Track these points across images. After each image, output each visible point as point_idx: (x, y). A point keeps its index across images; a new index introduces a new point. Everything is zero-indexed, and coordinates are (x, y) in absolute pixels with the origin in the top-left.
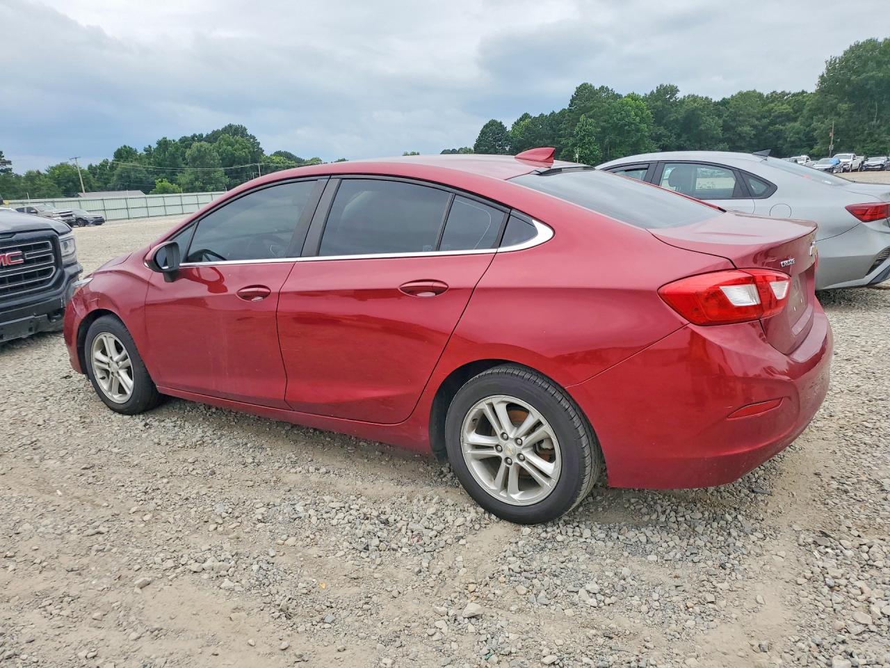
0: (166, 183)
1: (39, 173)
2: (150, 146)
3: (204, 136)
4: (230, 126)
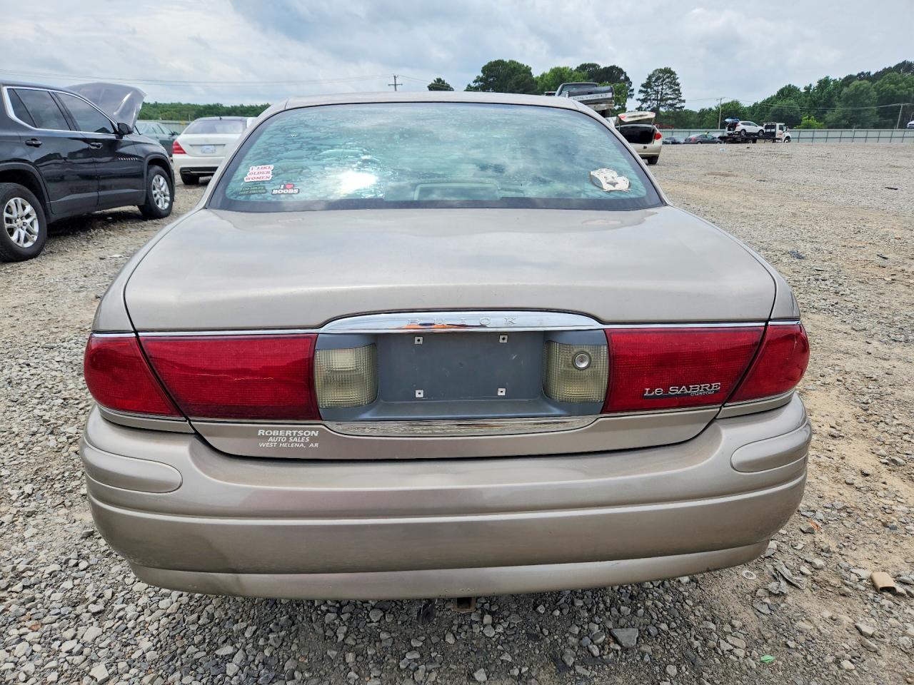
0: (813, 121)
1: (710, 109)
2: (811, 85)
3: (872, 73)
4: (904, 63)
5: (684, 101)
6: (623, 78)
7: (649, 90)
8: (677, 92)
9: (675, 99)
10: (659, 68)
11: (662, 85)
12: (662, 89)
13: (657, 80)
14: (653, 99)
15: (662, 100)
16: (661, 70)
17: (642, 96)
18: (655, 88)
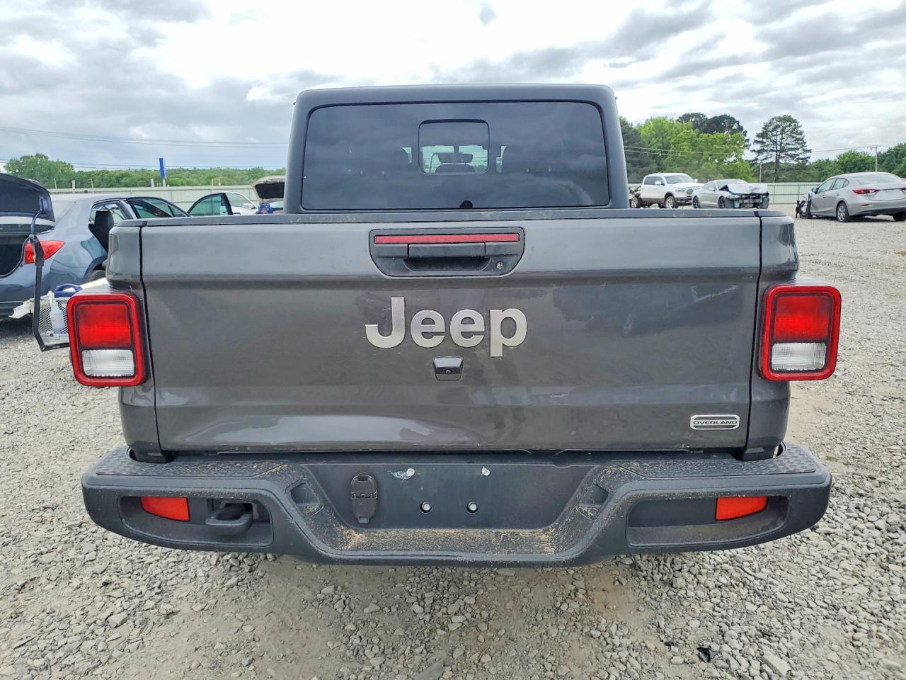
5: (810, 151)
6: (735, 127)
7: (765, 140)
8: (801, 142)
9: (798, 149)
10: (777, 115)
11: (781, 134)
12: (782, 139)
13: (775, 129)
14: (771, 150)
15: (782, 151)
16: (779, 118)
17: (758, 147)
18: (773, 138)
